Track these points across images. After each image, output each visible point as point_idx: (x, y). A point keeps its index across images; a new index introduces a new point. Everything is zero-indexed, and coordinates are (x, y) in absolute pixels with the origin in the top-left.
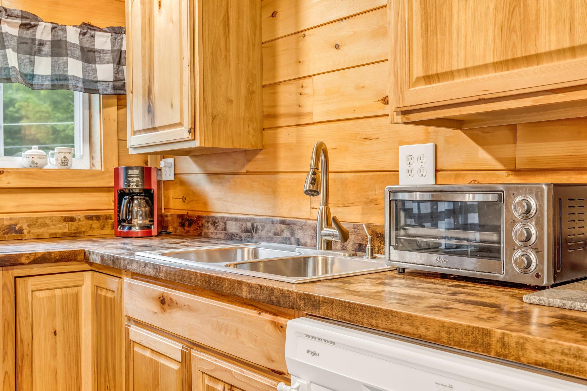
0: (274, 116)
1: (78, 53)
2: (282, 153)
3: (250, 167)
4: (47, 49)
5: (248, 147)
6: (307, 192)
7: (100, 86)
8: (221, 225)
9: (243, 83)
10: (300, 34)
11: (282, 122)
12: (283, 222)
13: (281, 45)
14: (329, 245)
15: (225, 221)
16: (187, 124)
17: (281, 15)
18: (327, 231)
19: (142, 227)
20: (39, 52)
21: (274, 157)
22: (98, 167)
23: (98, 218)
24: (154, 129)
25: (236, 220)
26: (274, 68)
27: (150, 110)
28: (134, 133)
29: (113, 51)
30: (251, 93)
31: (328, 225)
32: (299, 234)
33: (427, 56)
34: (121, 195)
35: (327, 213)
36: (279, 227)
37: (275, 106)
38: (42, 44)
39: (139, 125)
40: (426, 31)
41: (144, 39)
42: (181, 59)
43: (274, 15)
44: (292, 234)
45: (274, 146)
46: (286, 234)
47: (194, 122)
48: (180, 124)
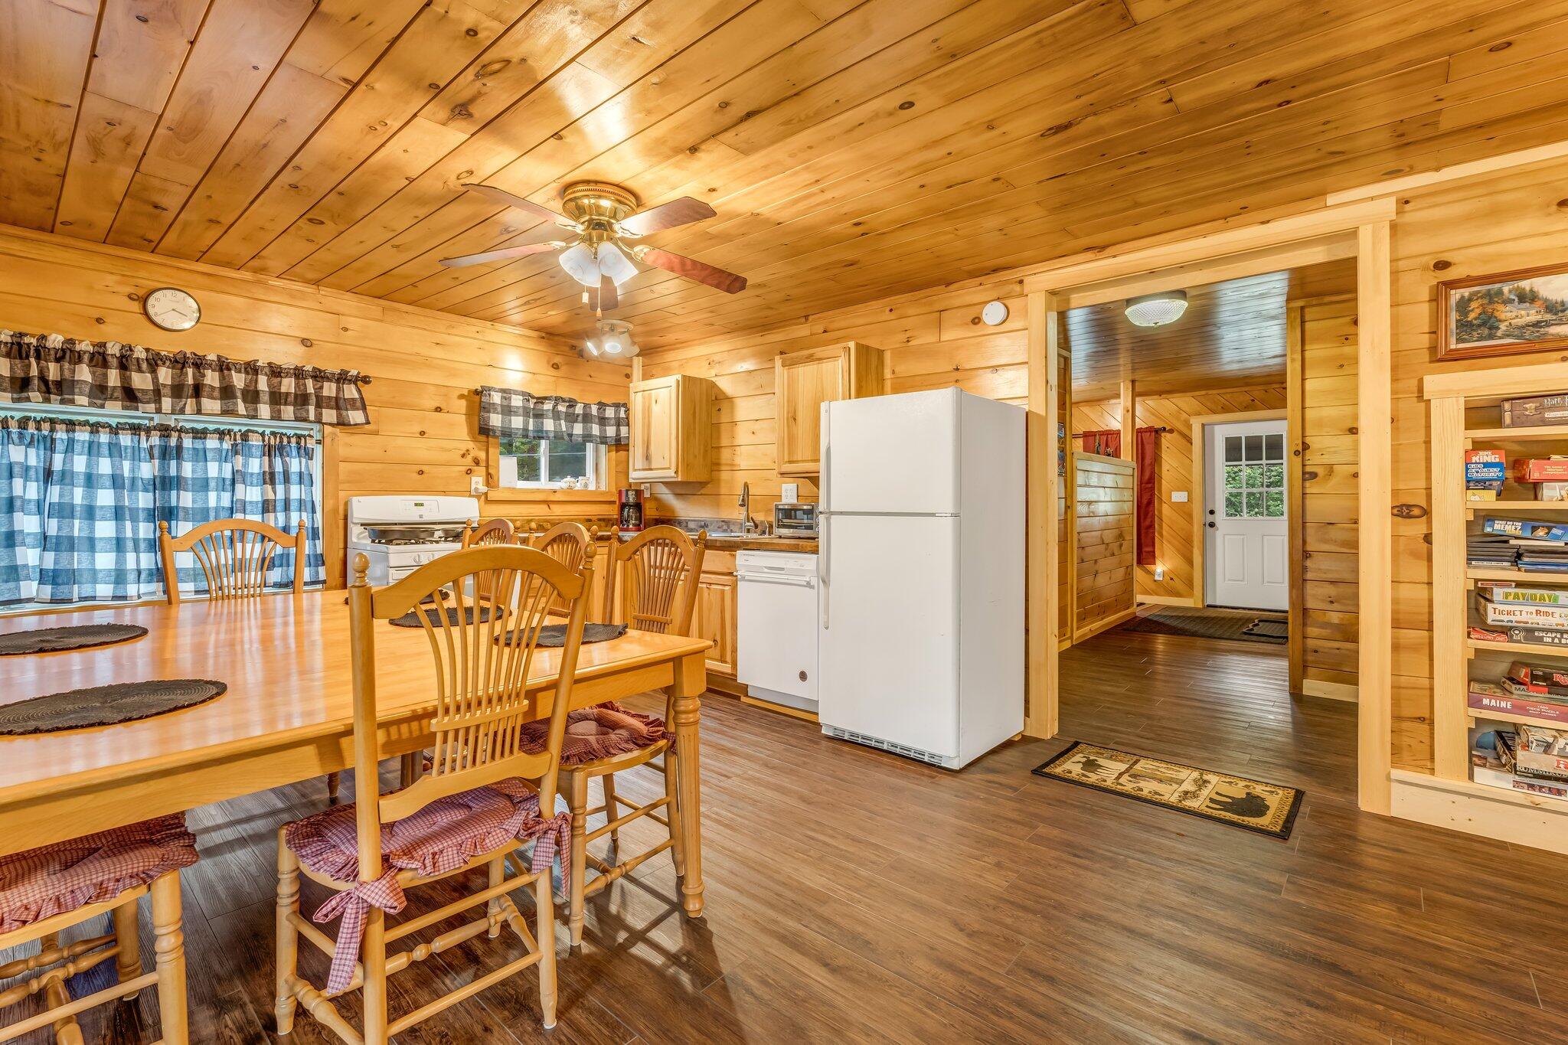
0: (718, 464)
1: (597, 420)
2: (723, 484)
3: (702, 491)
4: (580, 418)
5: (702, 479)
6: (740, 505)
7: (608, 440)
8: (685, 524)
9: (702, 447)
10: (734, 423)
11: (723, 468)
12: (723, 521)
13: (723, 427)
14: (748, 531)
15: (687, 522)
16: (673, 469)
17: (723, 411)
18: (747, 524)
19: (634, 525)
20: (576, 421)
21: (718, 486)
22: (603, 488)
23: (604, 520)
24: (651, 469)
25: (694, 521)
26: (719, 438)
27: (648, 458)
28: (636, 470)
29: (615, 418)
30: (706, 451)
31: (748, 521)
32: (732, 527)
33: (789, 454)
34: (623, 506)
35: (748, 515)
36: (721, 524)
37: (719, 459)
38: (578, 415)
39: (639, 465)
40: (789, 444)
41: (644, 418)
42: (670, 434)
43: (719, 410)
44: (728, 527)
45: (719, 480)
46: (725, 527)
47: (677, 468)
48: (669, 468)
